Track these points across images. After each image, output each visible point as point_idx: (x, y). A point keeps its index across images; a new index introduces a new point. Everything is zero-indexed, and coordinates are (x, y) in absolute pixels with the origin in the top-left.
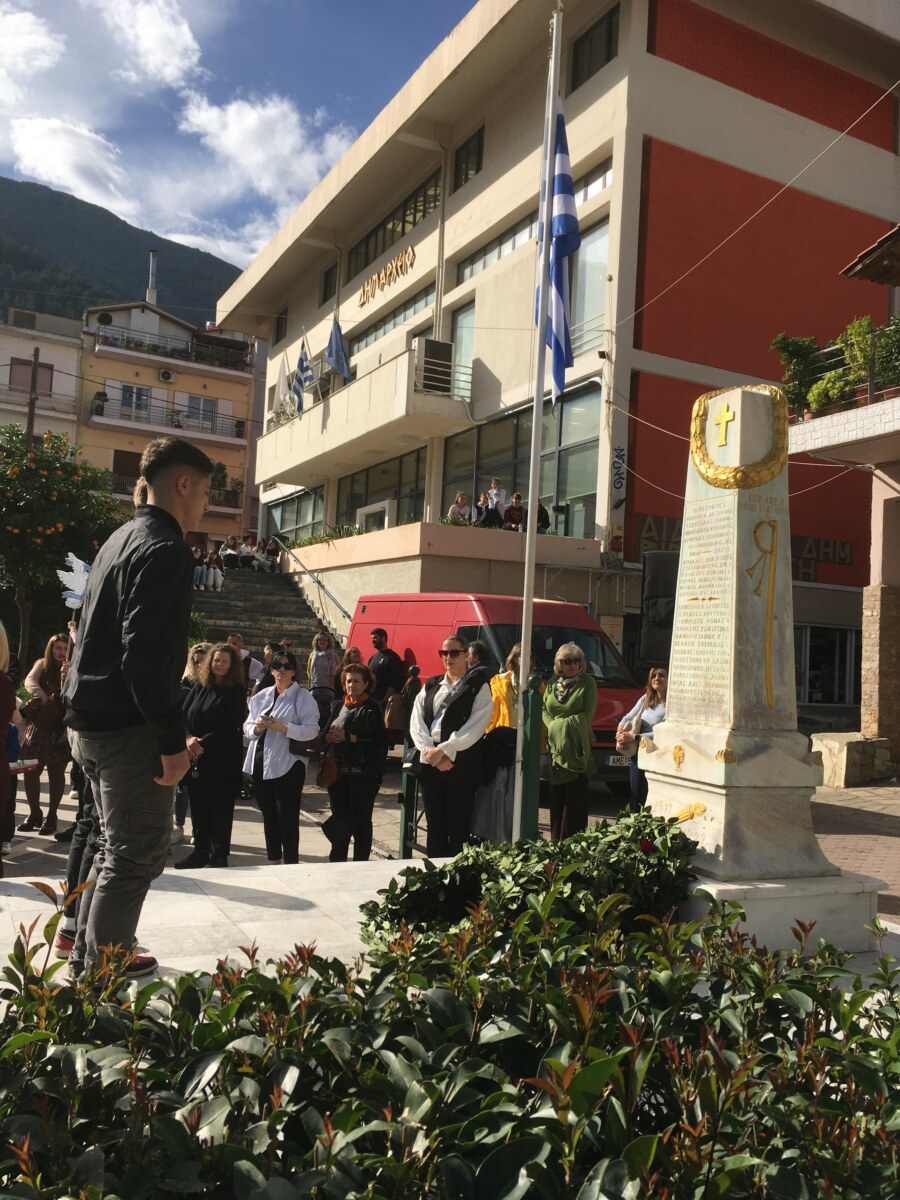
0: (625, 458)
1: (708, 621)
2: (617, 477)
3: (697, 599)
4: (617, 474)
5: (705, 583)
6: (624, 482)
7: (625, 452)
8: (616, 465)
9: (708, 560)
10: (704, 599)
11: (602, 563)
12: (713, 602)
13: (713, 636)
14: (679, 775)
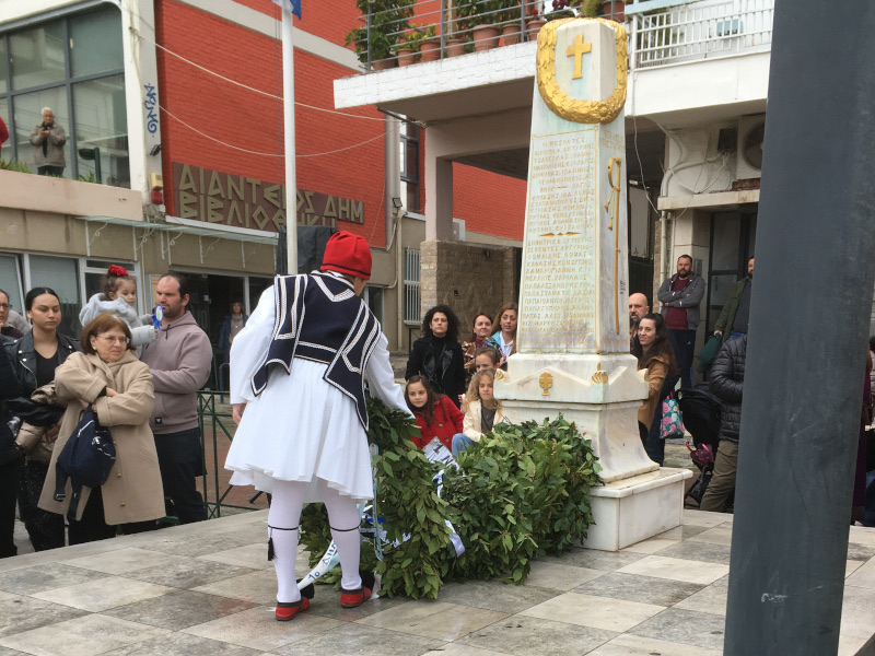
0: (157, 97)
1: (566, 255)
2: (150, 119)
3: (552, 234)
4: (150, 115)
5: (561, 219)
6: (158, 125)
7: (156, 91)
8: (149, 105)
9: (564, 195)
10: (560, 234)
11: (145, 216)
12: (571, 237)
13: (573, 270)
14: (547, 399)
